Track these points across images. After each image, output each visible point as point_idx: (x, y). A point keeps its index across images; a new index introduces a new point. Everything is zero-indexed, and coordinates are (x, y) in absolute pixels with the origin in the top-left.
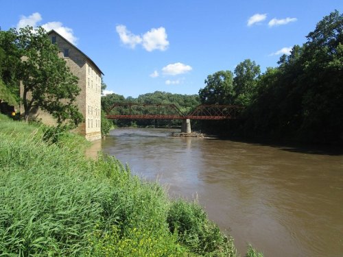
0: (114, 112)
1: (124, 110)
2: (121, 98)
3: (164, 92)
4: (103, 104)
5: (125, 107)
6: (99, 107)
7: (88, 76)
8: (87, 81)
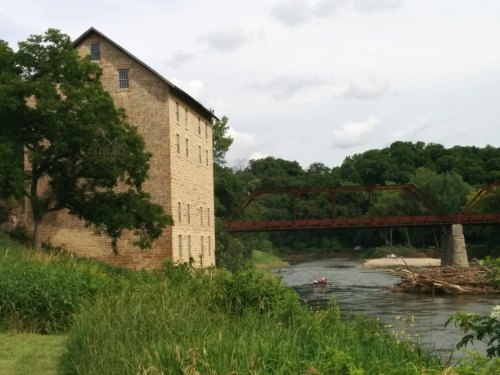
0: (254, 211)
1: (301, 203)
2: (292, 168)
3: (420, 144)
4: (220, 192)
5: (305, 196)
6: (209, 202)
7: (174, 130)
8: (173, 141)
